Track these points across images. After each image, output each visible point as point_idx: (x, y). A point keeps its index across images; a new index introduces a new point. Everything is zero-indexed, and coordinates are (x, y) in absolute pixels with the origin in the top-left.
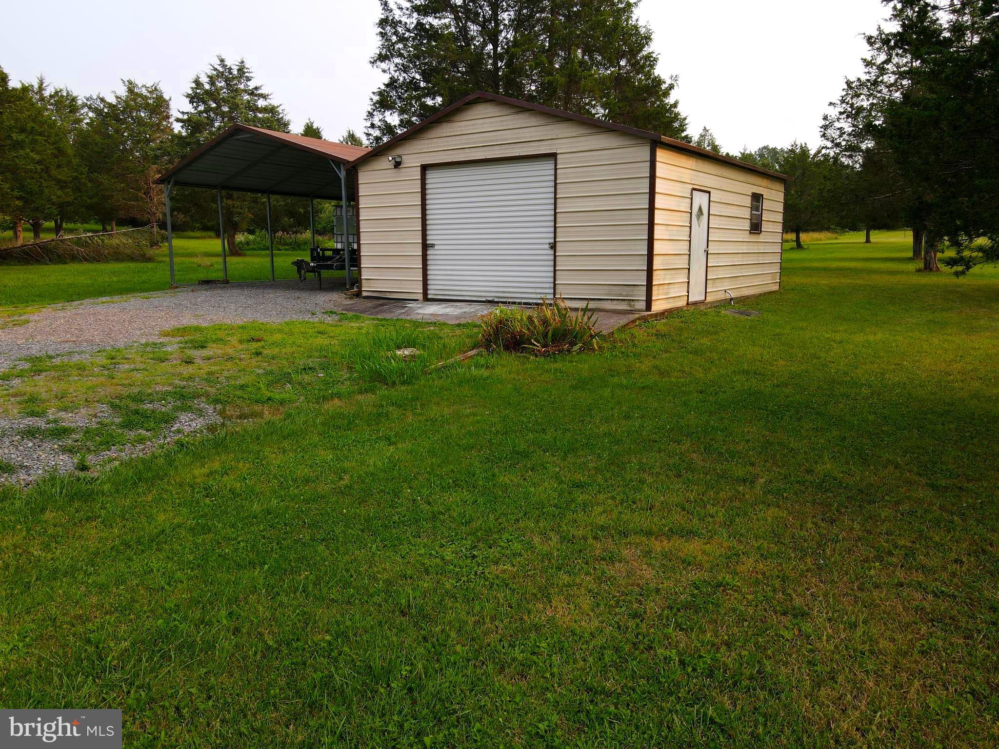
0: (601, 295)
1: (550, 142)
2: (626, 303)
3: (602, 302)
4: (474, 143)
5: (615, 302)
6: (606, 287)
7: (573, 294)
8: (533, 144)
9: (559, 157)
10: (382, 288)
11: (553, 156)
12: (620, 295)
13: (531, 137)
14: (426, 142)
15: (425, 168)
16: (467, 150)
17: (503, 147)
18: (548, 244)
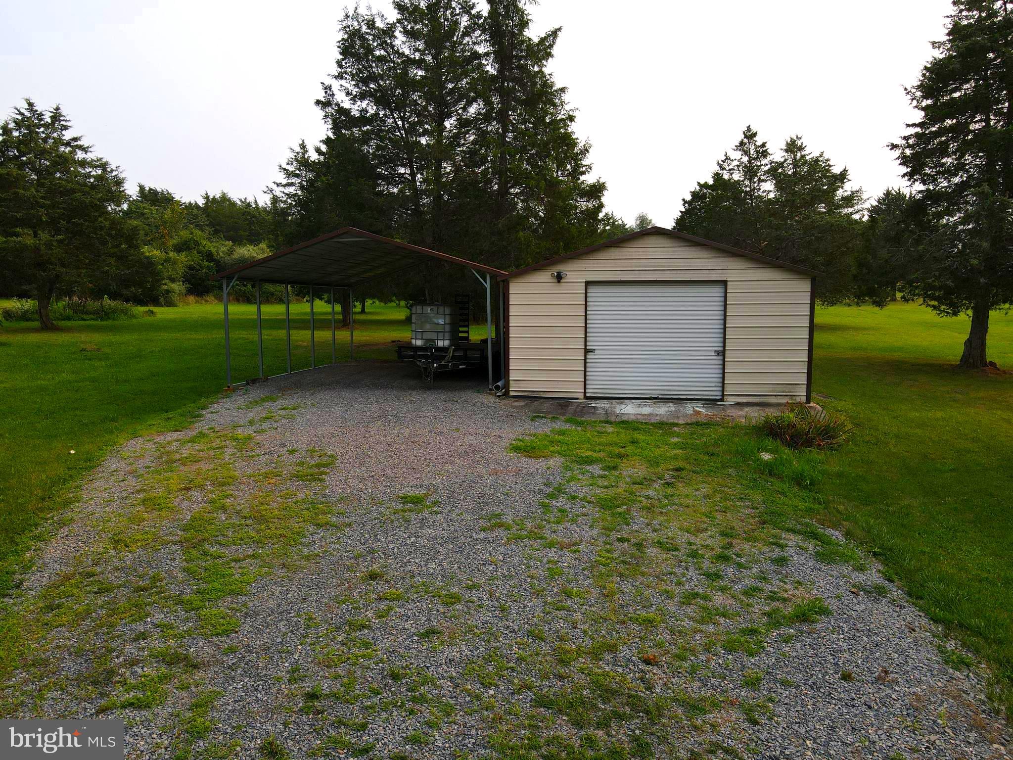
0: (766, 392)
1: (720, 271)
2: (788, 397)
3: (767, 397)
4: (645, 267)
5: (779, 397)
6: (771, 386)
7: (740, 391)
8: (704, 272)
9: (728, 283)
10: (533, 388)
11: (724, 283)
12: (783, 392)
13: (702, 266)
14: (591, 262)
15: (588, 284)
16: (637, 272)
17: (674, 272)
18: (715, 351)
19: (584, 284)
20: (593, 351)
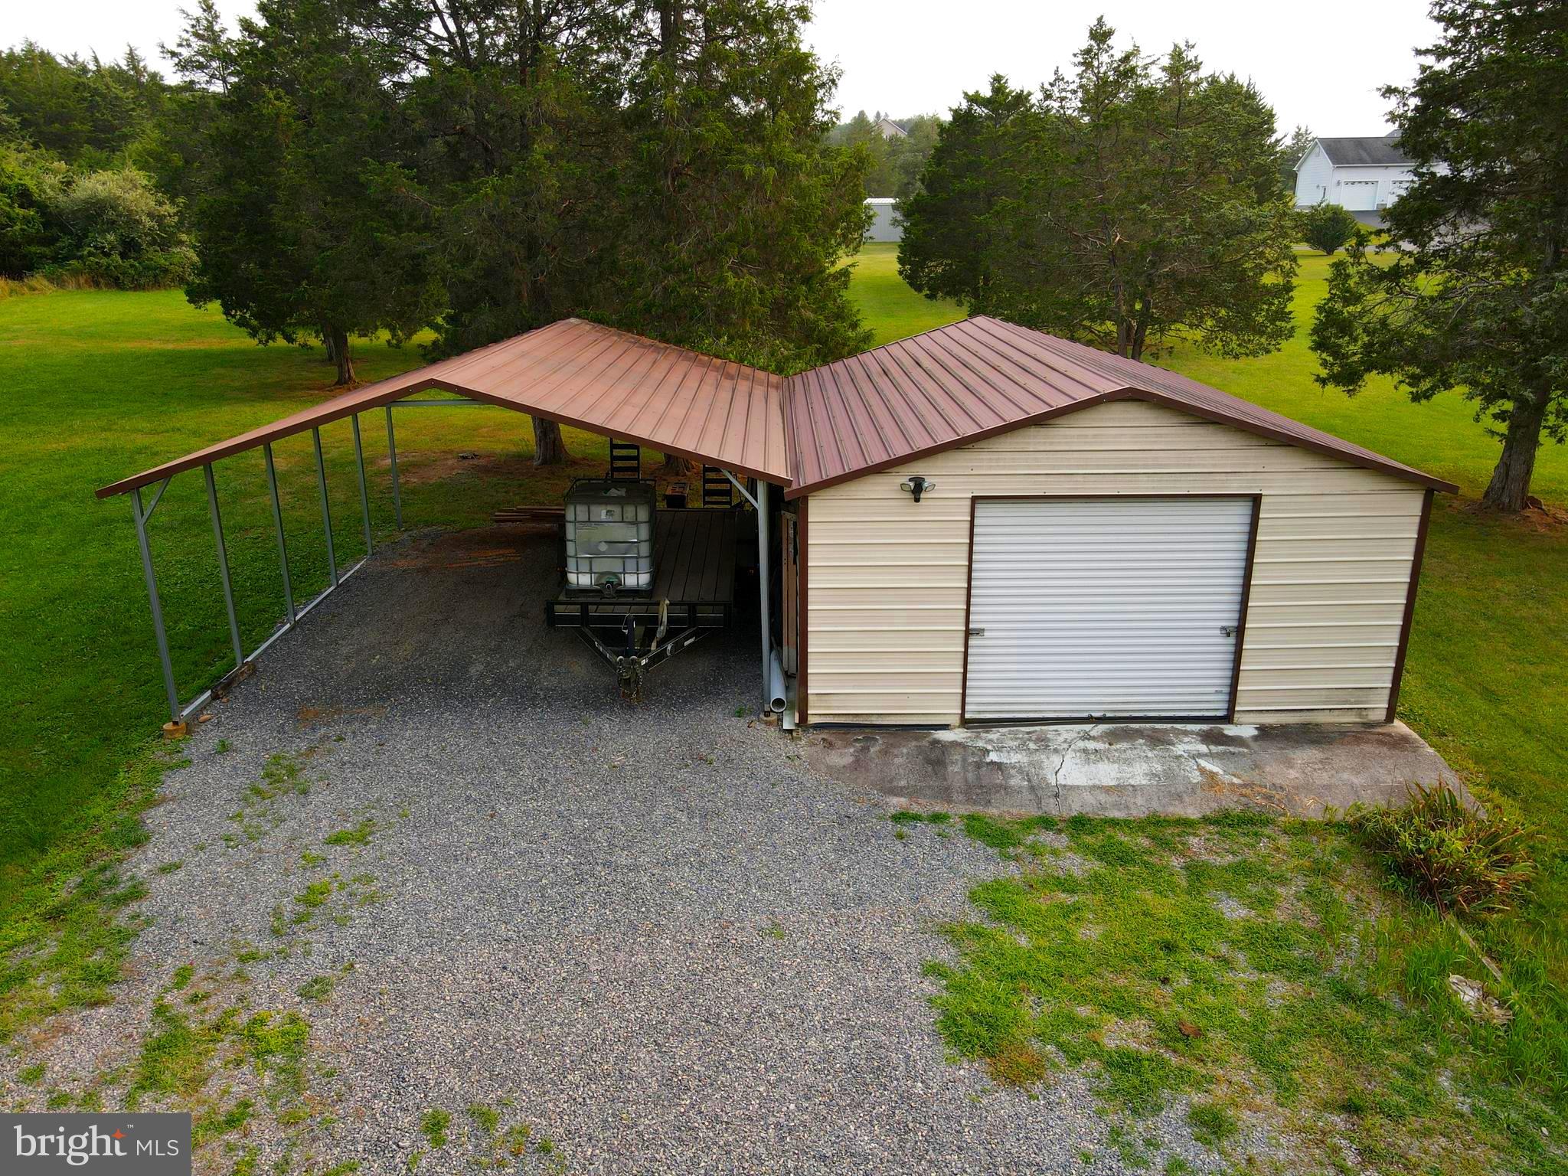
0: (1314, 703)
1: (1250, 476)
2: (1354, 712)
3: (1315, 713)
5: (1336, 713)
6: (1323, 693)
7: (1266, 704)
8: (1217, 477)
9: (1263, 500)
10: (857, 708)
11: (1256, 500)
12: (1346, 703)
13: (1214, 466)
14: (985, 456)
15: (975, 500)
16: (1080, 478)
17: (1156, 478)
18: (1223, 628)
19: (968, 503)
20: (979, 632)
